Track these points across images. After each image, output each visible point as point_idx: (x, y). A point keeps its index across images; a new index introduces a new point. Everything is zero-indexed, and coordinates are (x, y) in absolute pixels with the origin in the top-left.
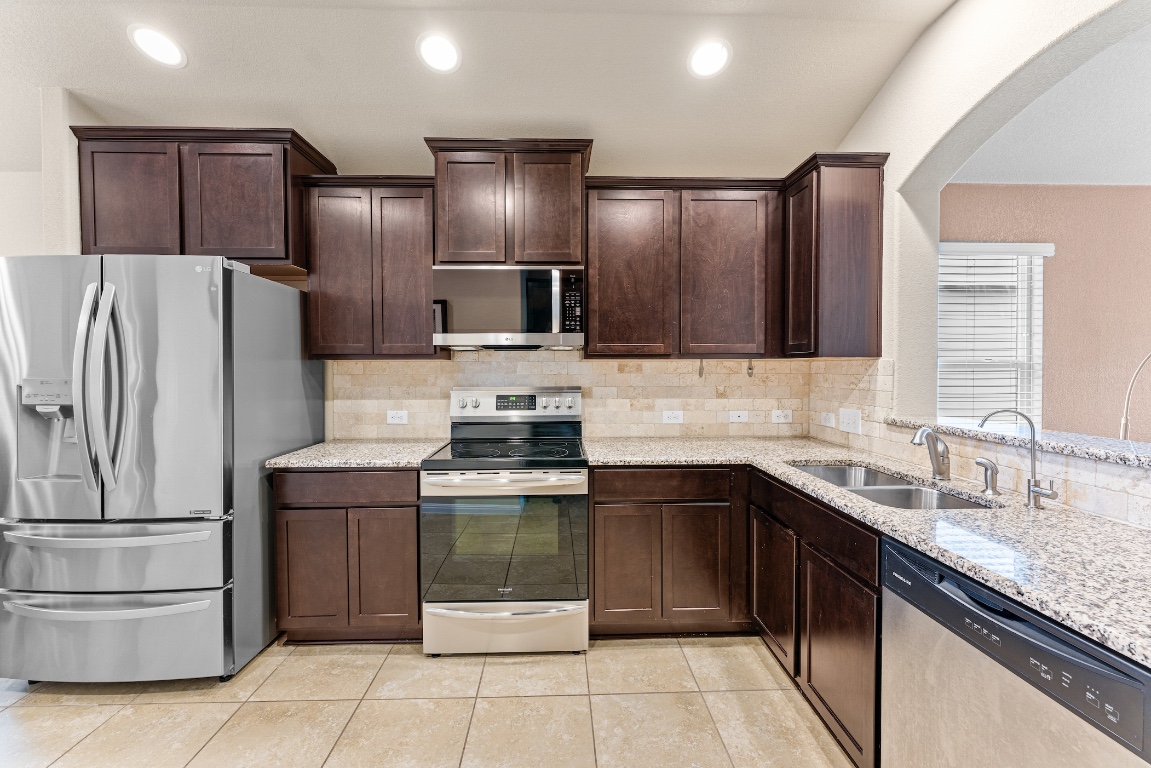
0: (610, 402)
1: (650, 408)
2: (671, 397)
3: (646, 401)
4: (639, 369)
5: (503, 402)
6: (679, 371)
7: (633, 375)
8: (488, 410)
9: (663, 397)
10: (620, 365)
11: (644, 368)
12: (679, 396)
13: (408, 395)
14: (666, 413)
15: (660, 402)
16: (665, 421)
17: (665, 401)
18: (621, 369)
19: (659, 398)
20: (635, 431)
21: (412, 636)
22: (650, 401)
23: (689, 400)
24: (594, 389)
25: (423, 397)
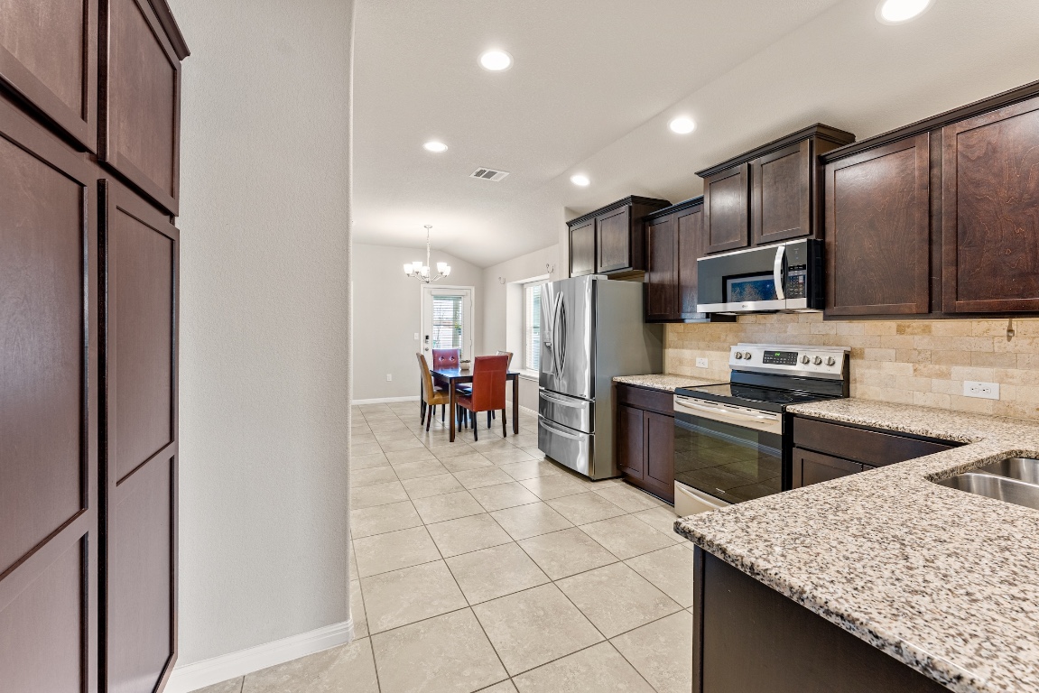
0: (886, 364)
1: (944, 375)
2: (977, 364)
3: (937, 367)
4: (927, 330)
5: (770, 357)
6: (992, 333)
7: (917, 337)
8: (757, 363)
9: (963, 364)
10: (899, 326)
11: (933, 329)
12: (991, 365)
13: (708, 348)
14: (968, 385)
15: (957, 370)
16: (967, 392)
17: (968, 369)
18: (900, 331)
19: (957, 364)
20: (920, 399)
21: (668, 499)
22: (944, 368)
23: (1011, 371)
24: (867, 351)
25: (718, 349)
